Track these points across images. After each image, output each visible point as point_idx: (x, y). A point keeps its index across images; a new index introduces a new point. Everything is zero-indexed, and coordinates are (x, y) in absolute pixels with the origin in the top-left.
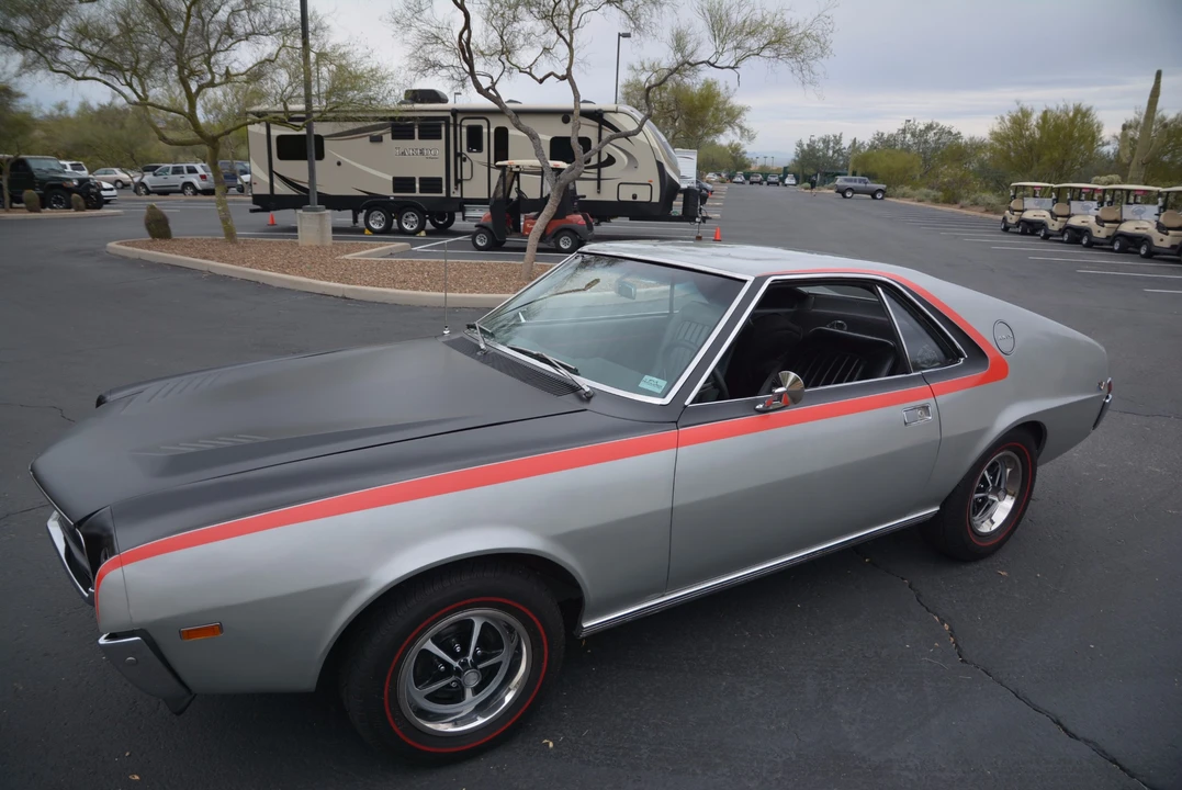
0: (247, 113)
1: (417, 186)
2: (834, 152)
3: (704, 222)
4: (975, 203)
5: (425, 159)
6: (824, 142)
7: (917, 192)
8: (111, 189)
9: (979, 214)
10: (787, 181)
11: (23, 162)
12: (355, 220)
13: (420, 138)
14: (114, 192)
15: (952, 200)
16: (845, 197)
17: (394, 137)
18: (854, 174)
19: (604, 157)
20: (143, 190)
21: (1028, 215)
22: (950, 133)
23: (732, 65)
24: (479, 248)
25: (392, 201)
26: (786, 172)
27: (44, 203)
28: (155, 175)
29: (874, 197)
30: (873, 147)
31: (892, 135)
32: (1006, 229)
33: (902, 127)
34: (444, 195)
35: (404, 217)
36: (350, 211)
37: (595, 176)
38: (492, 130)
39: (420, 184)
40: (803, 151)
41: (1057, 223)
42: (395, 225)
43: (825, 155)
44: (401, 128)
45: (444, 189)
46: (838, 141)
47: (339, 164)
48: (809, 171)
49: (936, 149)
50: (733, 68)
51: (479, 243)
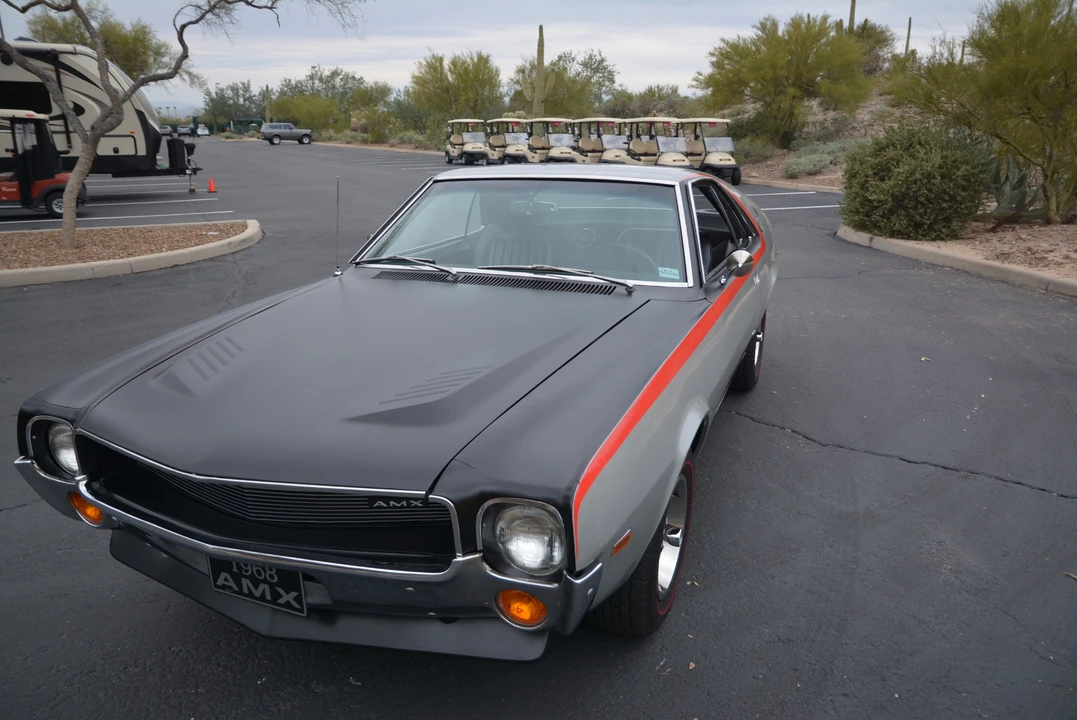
2: (245, 100)
3: (195, 173)
4: (402, 142)
6: (232, 90)
7: (340, 135)
9: (410, 151)
10: (200, 132)
15: (380, 140)
16: (272, 143)
18: (271, 121)
21: (468, 148)
22: (354, 77)
23: (269, 5)
26: (196, 121)
29: (301, 142)
30: (282, 93)
31: (300, 82)
32: (450, 162)
33: (309, 73)
40: (212, 100)
41: (496, 153)
43: (236, 104)
46: (247, 88)
48: (222, 120)
49: (344, 94)
50: (271, 8)
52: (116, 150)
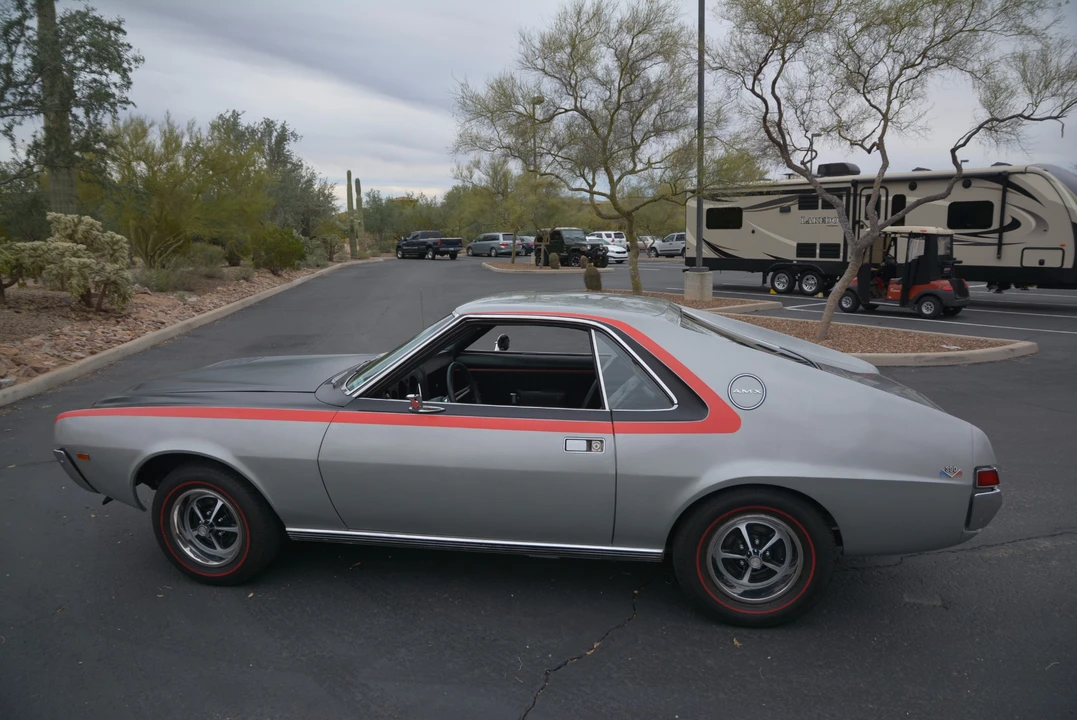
0: (686, 191)
1: (818, 251)
5: (825, 227)
8: (624, 252)
11: (558, 233)
12: (764, 281)
13: (823, 208)
14: (626, 255)
17: (800, 208)
19: (1008, 221)
20: (653, 254)
24: (845, 310)
25: (794, 265)
27: (565, 262)
28: (664, 241)
34: (841, 260)
35: (805, 280)
36: (761, 274)
37: (996, 241)
38: (890, 198)
39: (821, 250)
42: (797, 287)
44: (807, 199)
45: (841, 254)
47: (753, 232)
50: (1056, 118)
51: (844, 305)
52: (1042, 262)
